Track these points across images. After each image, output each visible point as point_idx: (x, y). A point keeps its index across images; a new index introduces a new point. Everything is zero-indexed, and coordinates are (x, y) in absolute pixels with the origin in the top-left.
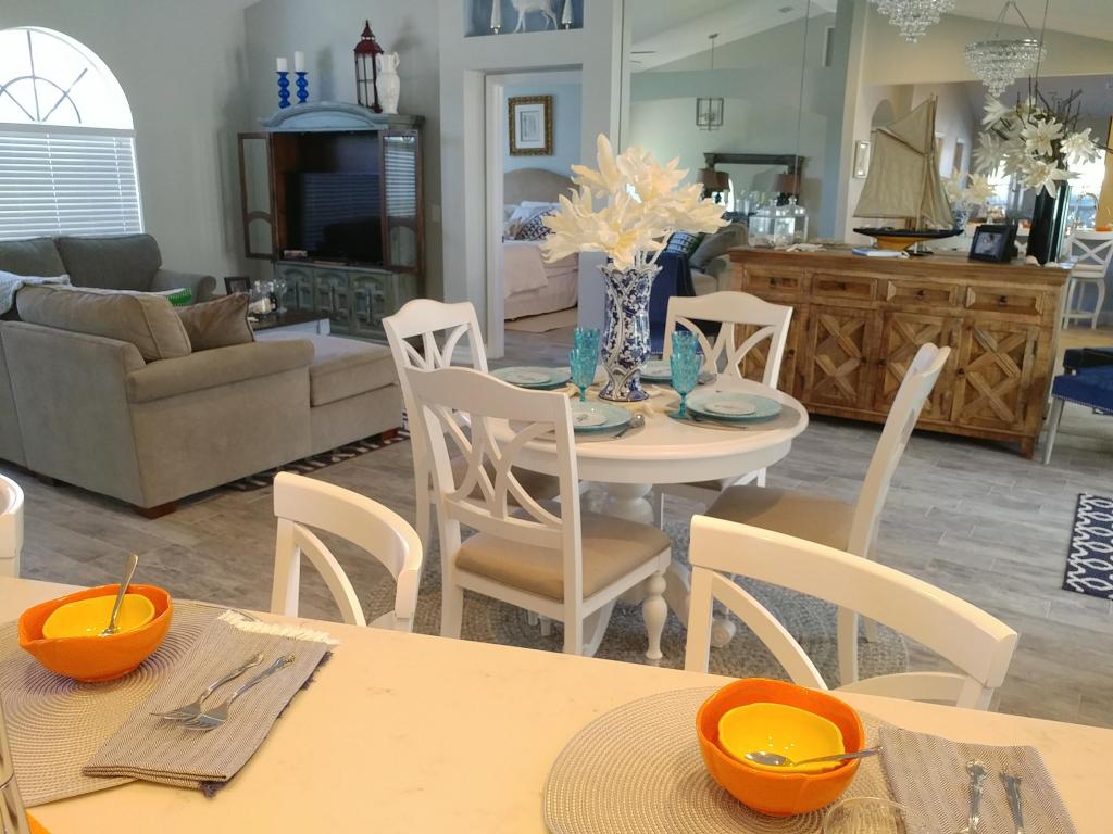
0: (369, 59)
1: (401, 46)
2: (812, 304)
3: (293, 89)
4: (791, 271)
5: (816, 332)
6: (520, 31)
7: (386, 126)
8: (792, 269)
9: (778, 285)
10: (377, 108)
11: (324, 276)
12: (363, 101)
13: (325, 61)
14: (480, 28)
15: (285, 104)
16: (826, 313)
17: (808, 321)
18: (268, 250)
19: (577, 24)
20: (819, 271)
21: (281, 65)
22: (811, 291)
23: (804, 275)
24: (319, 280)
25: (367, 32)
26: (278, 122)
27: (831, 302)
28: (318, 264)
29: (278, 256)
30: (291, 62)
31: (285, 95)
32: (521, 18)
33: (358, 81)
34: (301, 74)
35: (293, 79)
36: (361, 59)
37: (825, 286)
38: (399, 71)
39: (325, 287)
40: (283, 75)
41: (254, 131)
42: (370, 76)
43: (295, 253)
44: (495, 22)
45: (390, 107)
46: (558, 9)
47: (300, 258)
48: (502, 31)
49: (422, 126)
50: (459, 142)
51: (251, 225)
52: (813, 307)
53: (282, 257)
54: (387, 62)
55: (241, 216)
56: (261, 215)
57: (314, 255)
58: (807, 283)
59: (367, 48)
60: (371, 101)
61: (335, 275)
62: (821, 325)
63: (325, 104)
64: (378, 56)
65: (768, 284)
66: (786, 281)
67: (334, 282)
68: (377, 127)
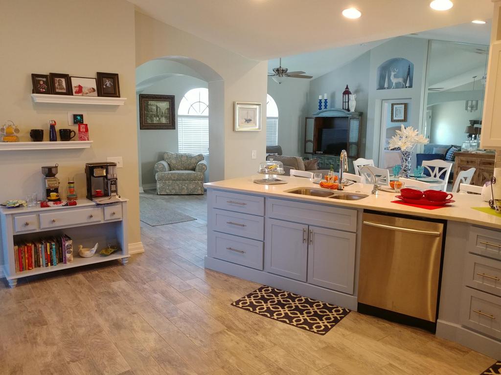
0: (347, 96)
1: (356, 92)
2: (480, 169)
3: (323, 104)
4: (474, 159)
5: (481, 178)
6: (393, 88)
7: (351, 116)
8: (474, 158)
9: (469, 163)
10: (348, 110)
11: (327, 159)
12: (344, 108)
13: (333, 96)
14: (381, 87)
15: (320, 109)
16: (485, 172)
17: (479, 174)
18: (311, 151)
19: (411, 86)
20: (483, 159)
21: (320, 98)
22: (480, 165)
23: (478, 160)
24: (326, 160)
25: (347, 88)
26: (318, 114)
27: (486, 168)
28: (326, 155)
29: (314, 153)
30: (323, 97)
31: (320, 106)
32: (394, 84)
33: (343, 102)
34: (326, 100)
35: (323, 101)
36: (344, 96)
37: (484, 163)
38: (356, 99)
39: (328, 162)
40: (320, 100)
41: (310, 116)
42: (347, 101)
43: (320, 152)
44: (386, 85)
45: (352, 110)
46: (405, 81)
47: (321, 154)
48: (388, 88)
49: (361, 116)
50: (373, 120)
51: (307, 144)
52: (480, 170)
53: (315, 153)
54: (352, 97)
55: (304, 141)
56: (310, 141)
57: (325, 153)
58: (478, 162)
59: (347, 92)
60: (347, 108)
61: (331, 159)
62: (483, 176)
63: (333, 109)
64: (350, 95)
65: (466, 163)
66: (472, 162)
67: (331, 161)
68: (348, 116)
